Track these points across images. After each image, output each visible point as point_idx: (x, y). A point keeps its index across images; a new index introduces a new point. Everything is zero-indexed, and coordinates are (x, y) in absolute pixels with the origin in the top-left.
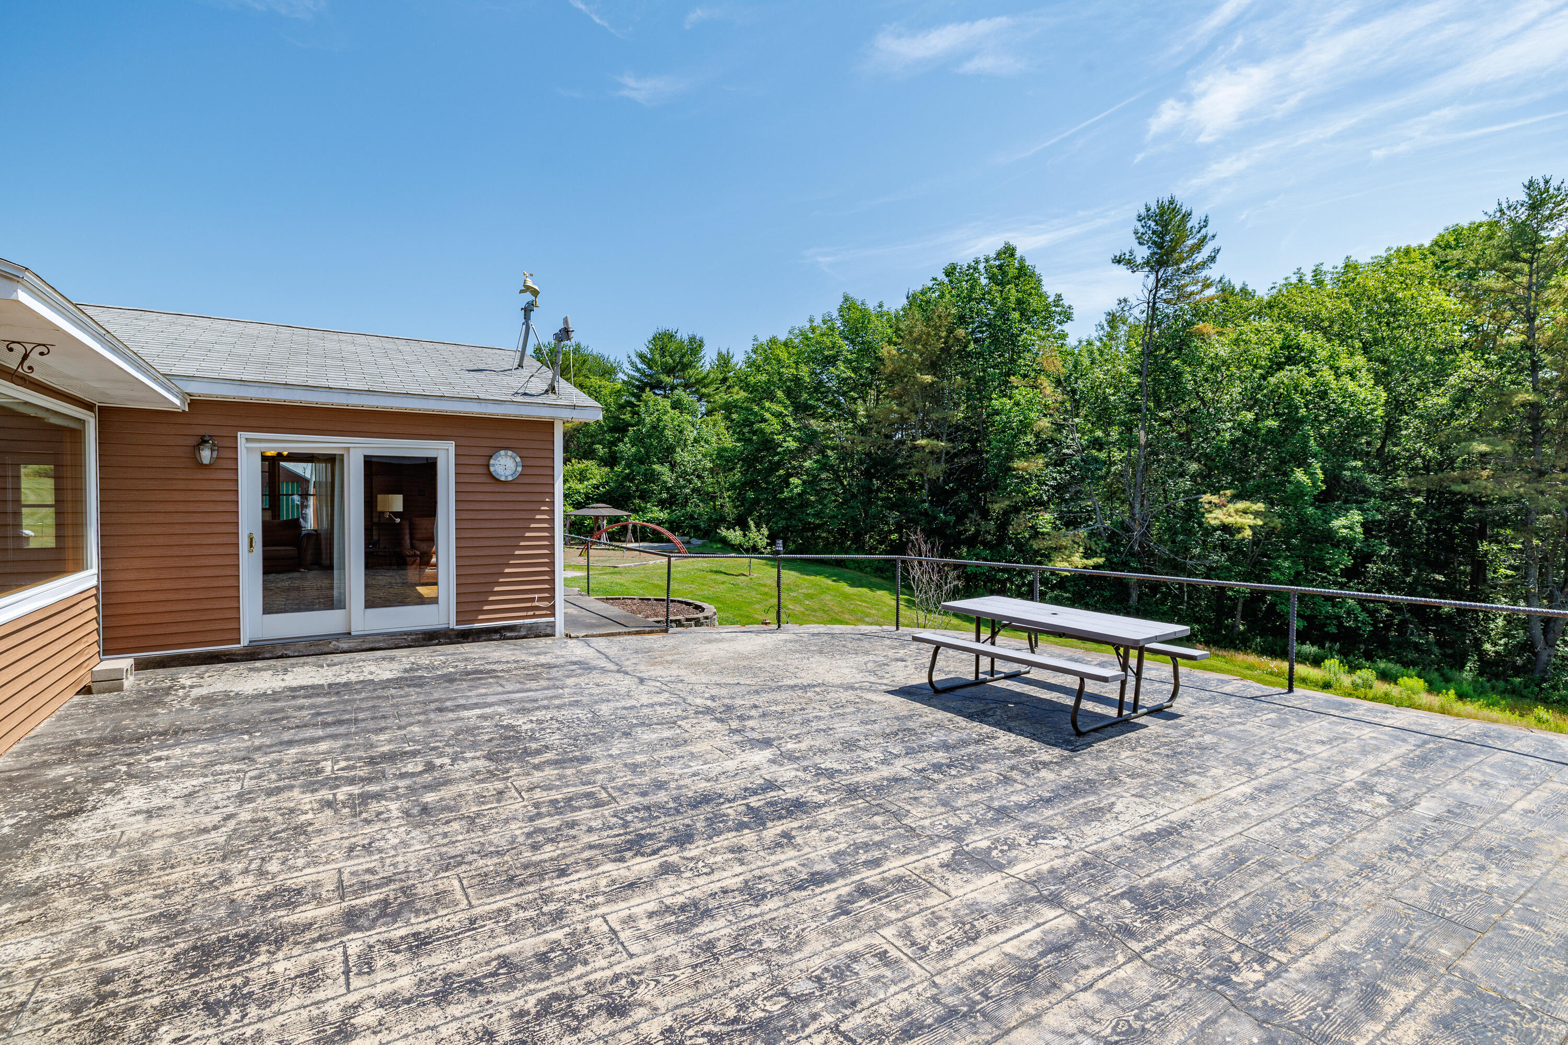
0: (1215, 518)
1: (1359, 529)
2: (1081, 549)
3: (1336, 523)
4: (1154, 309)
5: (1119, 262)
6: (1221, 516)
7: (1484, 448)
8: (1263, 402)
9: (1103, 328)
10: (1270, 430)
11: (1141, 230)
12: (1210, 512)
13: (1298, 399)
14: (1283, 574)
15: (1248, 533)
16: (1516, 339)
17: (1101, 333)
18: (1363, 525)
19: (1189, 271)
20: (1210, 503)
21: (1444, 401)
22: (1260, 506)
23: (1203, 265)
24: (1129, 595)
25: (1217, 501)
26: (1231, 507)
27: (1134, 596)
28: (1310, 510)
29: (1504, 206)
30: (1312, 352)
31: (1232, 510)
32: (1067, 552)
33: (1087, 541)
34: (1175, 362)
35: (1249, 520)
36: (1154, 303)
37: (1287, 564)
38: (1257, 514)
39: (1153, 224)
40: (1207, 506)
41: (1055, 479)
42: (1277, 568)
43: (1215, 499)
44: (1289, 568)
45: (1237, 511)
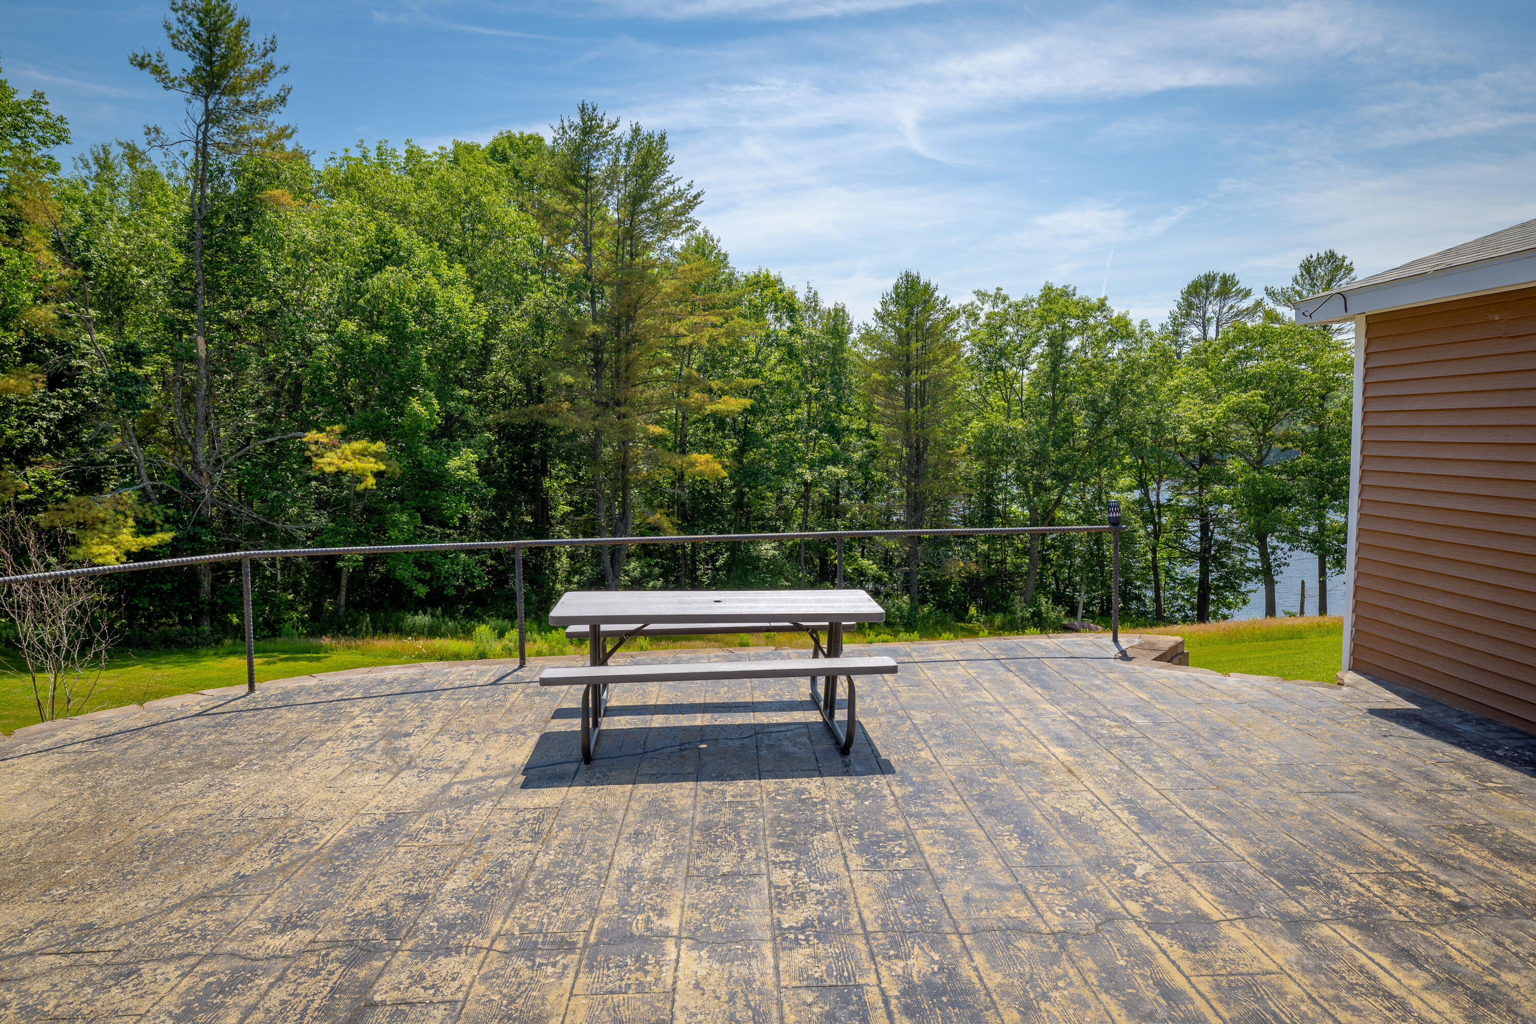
0: (330, 462)
1: (475, 470)
2: (131, 522)
3: (453, 463)
4: (205, 155)
5: (142, 65)
6: (336, 461)
7: (569, 379)
8: (364, 309)
9: (87, 166)
10: (377, 347)
11: (176, 26)
12: (322, 456)
13: (406, 310)
14: (401, 531)
15: (371, 482)
16: (577, 267)
17: (84, 173)
18: (478, 464)
19: (251, 109)
20: (316, 443)
21: (524, 325)
22: (380, 446)
23: (268, 106)
24: (199, 585)
25: (325, 440)
26: (347, 448)
27: (206, 585)
28: (426, 450)
29: (566, 124)
30: (411, 252)
31: (348, 452)
32: (107, 528)
33: (139, 508)
34: (246, 240)
35: (371, 465)
36: (205, 145)
37: (405, 518)
38: (377, 456)
39: (195, 23)
40: (313, 448)
41: (56, 408)
42: (395, 524)
43: (322, 437)
44: (407, 523)
45: (354, 453)
